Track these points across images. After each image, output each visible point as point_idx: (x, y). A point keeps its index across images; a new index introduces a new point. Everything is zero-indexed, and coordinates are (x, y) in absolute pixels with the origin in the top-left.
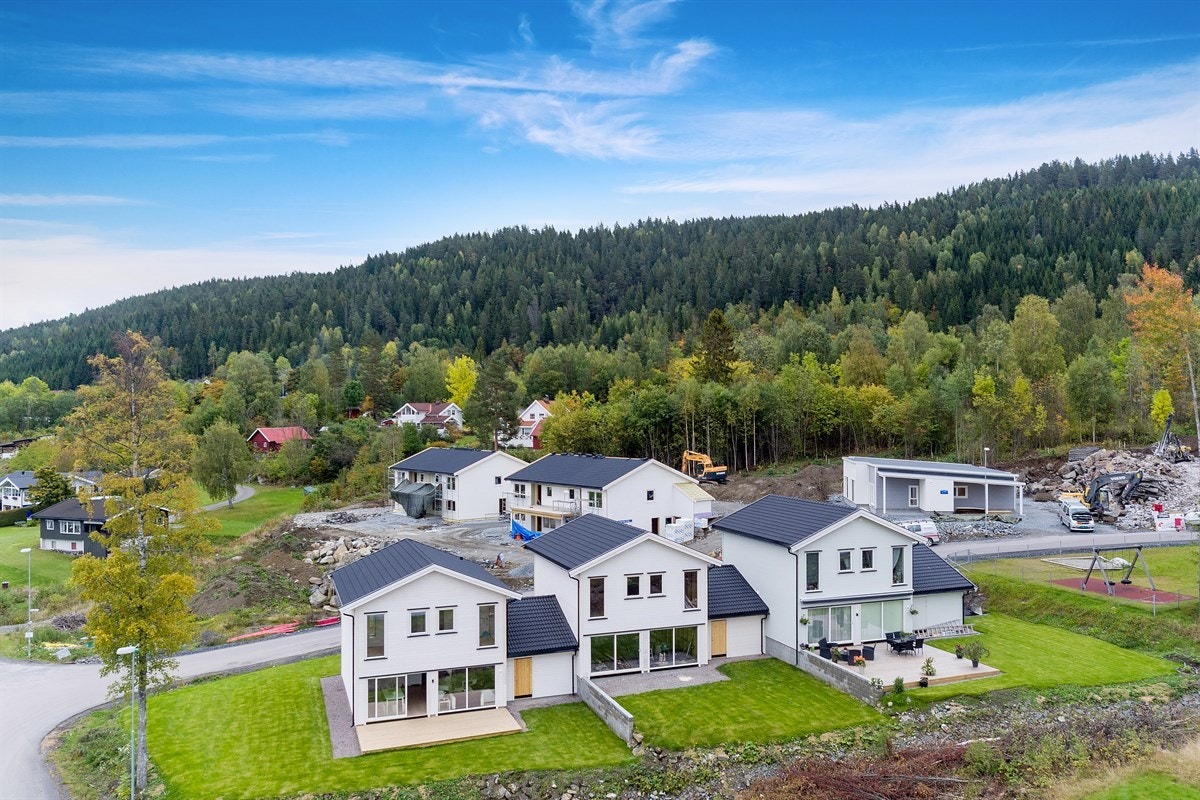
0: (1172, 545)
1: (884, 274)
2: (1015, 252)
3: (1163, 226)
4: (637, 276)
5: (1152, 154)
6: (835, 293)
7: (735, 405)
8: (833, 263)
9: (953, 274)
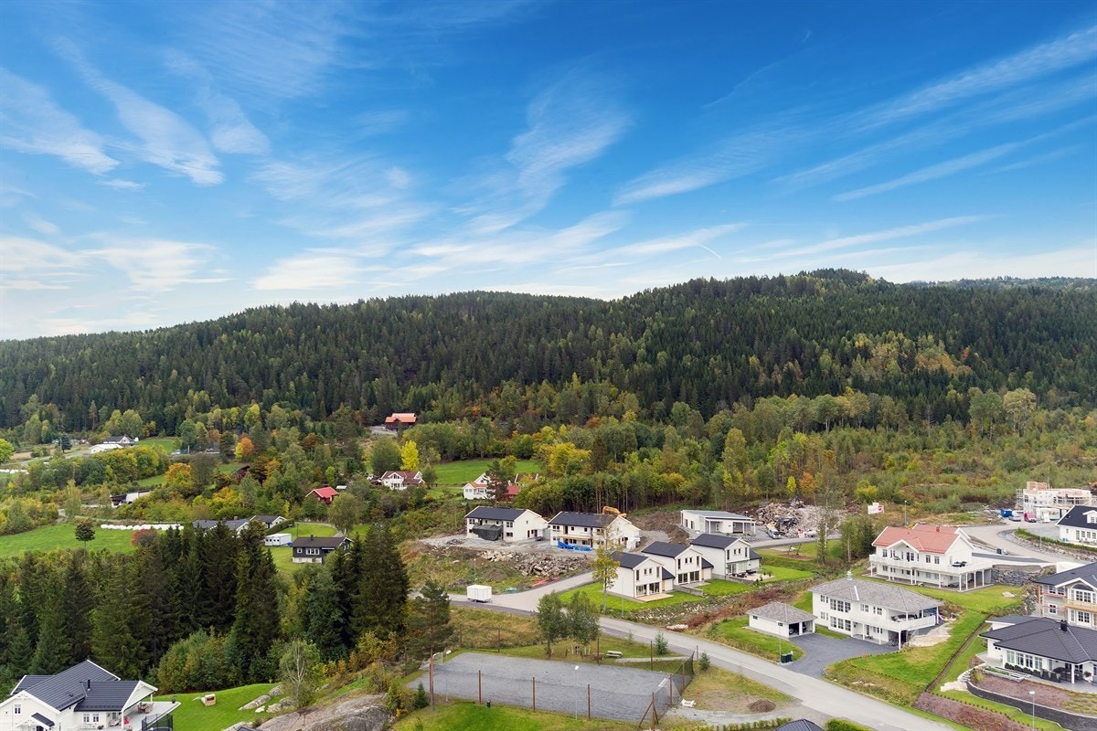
0: (806, 542)
1: (604, 362)
2: (684, 353)
3: (769, 340)
4: (425, 356)
5: (756, 276)
6: (575, 375)
7: (620, 484)
8: (568, 353)
9: (649, 366)
